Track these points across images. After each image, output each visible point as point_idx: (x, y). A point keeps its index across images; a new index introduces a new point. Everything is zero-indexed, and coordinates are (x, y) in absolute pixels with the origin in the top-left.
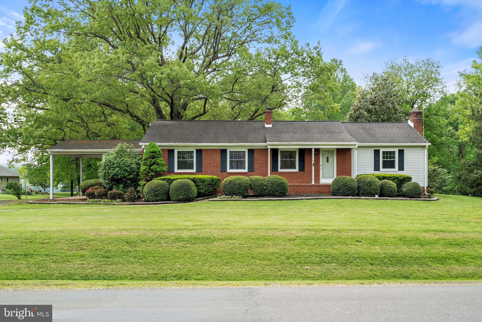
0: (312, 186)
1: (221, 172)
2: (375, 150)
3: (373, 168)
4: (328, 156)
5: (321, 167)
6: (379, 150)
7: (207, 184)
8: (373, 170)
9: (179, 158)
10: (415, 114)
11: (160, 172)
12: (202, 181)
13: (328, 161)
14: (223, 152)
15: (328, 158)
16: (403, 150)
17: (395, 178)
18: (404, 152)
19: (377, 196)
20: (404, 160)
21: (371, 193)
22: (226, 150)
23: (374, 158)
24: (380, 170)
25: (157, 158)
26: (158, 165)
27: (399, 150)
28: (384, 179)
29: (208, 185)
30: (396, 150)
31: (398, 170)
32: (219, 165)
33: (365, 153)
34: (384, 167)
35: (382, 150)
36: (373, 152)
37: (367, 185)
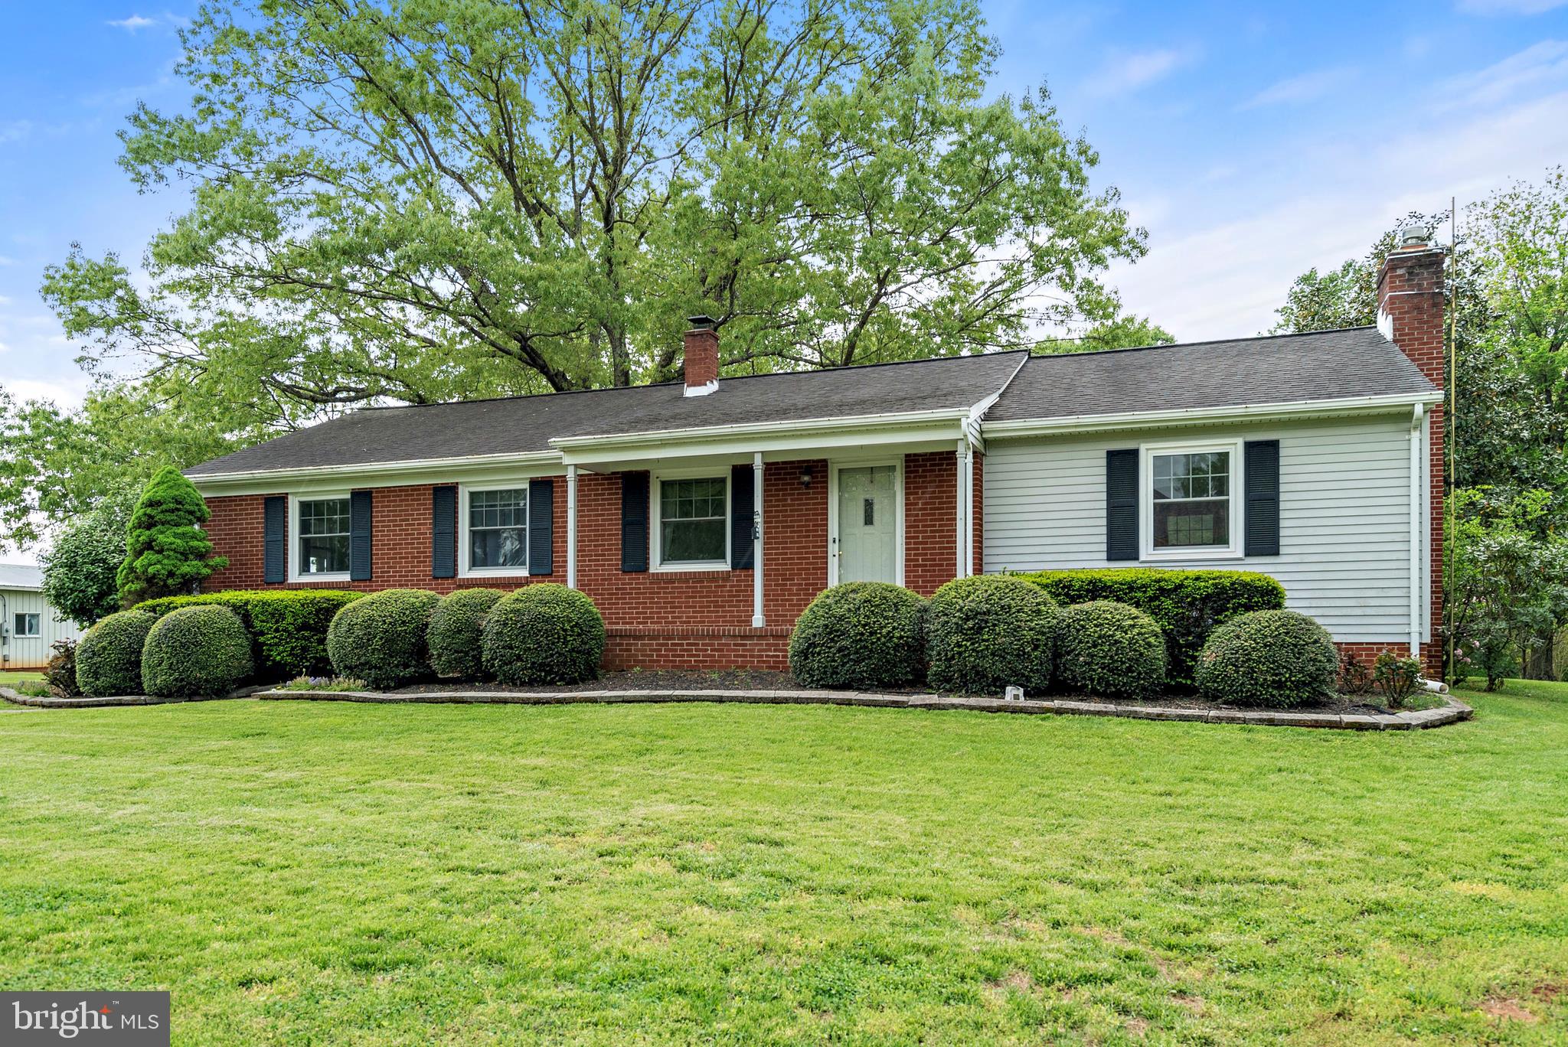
0: (751, 637)
1: (436, 578)
2: (1111, 454)
3: (1104, 547)
4: (868, 497)
5: (833, 549)
6: (1134, 454)
7: (291, 628)
8: (1104, 556)
9: (305, 527)
10: (1399, 272)
11: (165, 581)
12: (273, 615)
13: (869, 520)
14: (444, 495)
15: (869, 505)
16: (1274, 445)
17: (1161, 589)
18: (1282, 452)
19: (1013, 694)
20: (1282, 497)
21: (981, 674)
22: (451, 490)
23: (1104, 496)
24: (1142, 557)
25: (163, 524)
26: (160, 552)
27: (1249, 446)
28: (1093, 599)
29: (299, 629)
30: (1235, 448)
31: (1240, 554)
32: (429, 551)
33: (1060, 473)
34: (1162, 539)
35: (1148, 454)
36: (1104, 462)
37: (959, 629)
